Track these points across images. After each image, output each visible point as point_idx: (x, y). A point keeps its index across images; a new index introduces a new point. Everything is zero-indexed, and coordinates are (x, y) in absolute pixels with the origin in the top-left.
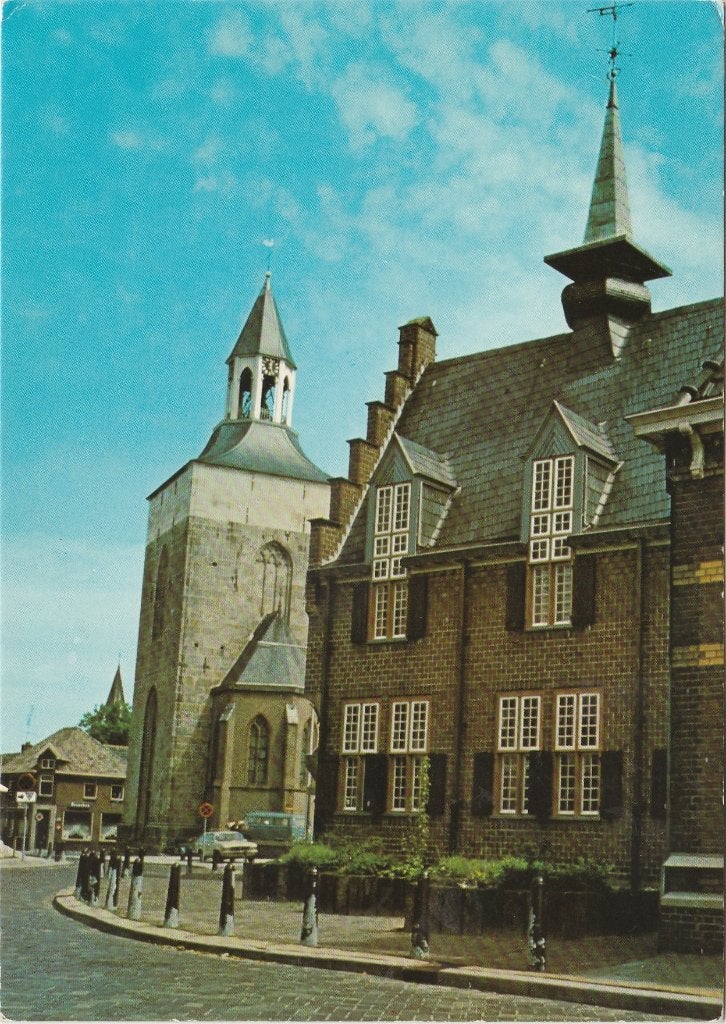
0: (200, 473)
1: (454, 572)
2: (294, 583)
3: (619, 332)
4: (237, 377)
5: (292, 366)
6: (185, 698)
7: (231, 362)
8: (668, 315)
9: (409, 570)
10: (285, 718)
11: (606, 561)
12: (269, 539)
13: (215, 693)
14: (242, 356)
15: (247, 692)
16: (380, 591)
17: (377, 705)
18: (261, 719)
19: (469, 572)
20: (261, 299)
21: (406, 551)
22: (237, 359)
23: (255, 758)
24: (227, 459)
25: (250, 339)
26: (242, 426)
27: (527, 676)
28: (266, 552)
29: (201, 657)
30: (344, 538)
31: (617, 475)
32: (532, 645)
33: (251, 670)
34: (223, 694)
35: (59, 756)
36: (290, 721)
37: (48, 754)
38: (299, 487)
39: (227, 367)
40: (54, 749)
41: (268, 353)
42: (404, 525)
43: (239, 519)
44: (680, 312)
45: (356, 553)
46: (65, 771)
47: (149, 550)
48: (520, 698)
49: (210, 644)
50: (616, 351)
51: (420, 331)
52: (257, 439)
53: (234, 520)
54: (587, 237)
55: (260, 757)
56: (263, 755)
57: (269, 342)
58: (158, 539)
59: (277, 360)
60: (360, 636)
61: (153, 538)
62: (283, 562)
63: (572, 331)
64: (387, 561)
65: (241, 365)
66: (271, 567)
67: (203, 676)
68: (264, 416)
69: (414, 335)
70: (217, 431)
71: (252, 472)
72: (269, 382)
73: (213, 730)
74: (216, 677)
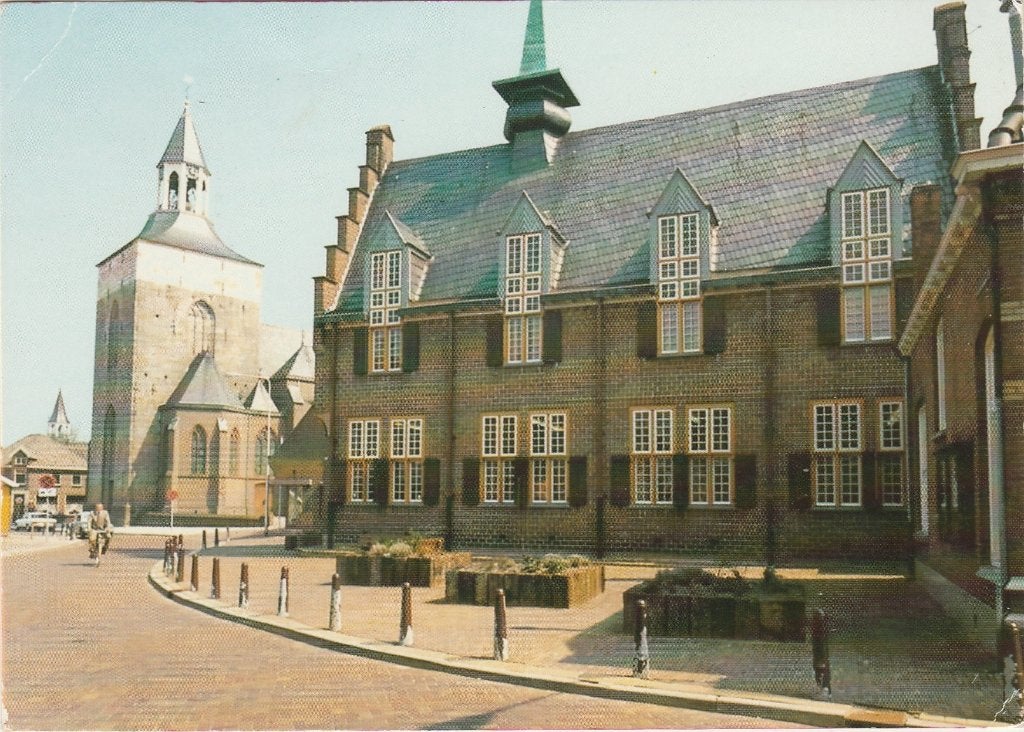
0: (141, 246)
1: (441, 321)
2: (217, 331)
3: (551, 143)
4: (167, 177)
5: (208, 174)
6: (138, 413)
7: (160, 167)
8: (583, 134)
9: (403, 318)
10: (217, 425)
11: (570, 314)
12: (199, 299)
13: (162, 409)
14: (171, 162)
15: (189, 408)
16: (392, 333)
17: (378, 422)
18: (199, 427)
19: (455, 320)
20: (182, 121)
21: (399, 304)
22: (166, 165)
23: (196, 456)
24: (162, 238)
25: (174, 151)
26: (174, 214)
27: (505, 400)
28: (195, 308)
29: (149, 381)
30: (339, 293)
31: (566, 249)
32: (509, 377)
33: (190, 392)
34: (168, 410)
35: (29, 454)
36: (221, 429)
37: (21, 454)
38: (217, 262)
39: (157, 170)
40: (25, 451)
41: (189, 161)
42: (397, 284)
43: (174, 283)
44: (595, 132)
45: (352, 305)
46: (33, 465)
47: (100, 304)
48: (499, 417)
49: (156, 374)
50: (550, 159)
51: (384, 136)
52: (185, 225)
53: (172, 284)
54: (522, 69)
55: (199, 455)
56: (202, 453)
57: (191, 153)
58: (108, 297)
59: (197, 168)
60: (360, 370)
61: (104, 294)
62: (208, 316)
63: (507, 142)
64: (380, 311)
65: (168, 170)
66: (199, 319)
67: (151, 397)
68: (188, 209)
69: (376, 138)
70: (152, 216)
71: (184, 249)
72: (192, 184)
73: (162, 435)
74: (163, 396)
